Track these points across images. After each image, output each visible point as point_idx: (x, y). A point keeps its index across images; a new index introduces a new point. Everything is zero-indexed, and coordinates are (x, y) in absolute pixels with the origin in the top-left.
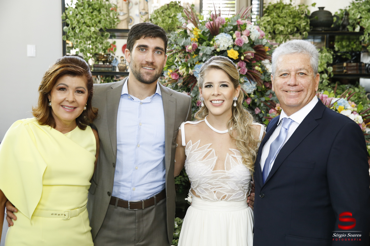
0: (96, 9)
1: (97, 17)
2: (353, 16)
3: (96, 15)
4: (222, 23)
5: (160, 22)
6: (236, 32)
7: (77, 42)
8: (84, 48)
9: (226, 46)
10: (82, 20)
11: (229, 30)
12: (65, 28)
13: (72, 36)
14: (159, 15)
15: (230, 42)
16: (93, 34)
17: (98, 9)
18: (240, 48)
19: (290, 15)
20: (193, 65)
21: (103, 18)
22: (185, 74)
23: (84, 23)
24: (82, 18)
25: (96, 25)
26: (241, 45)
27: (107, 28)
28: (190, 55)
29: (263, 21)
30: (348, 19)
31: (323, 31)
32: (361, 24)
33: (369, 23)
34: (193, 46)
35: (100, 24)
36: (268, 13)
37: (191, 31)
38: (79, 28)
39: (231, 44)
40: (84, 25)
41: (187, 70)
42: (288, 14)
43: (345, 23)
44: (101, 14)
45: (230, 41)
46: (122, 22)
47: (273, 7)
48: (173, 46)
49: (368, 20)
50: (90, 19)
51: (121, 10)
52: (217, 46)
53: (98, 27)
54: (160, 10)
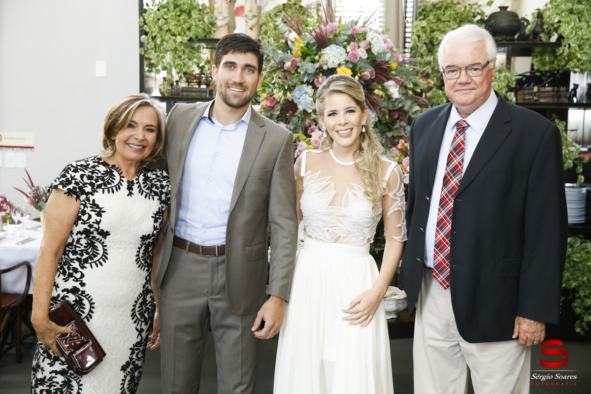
0: (184, 12)
1: (185, 22)
2: (548, 20)
3: (184, 19)
4: (334, 32)
5: (271, 29)
6: (352, 43)
7: (158, 56)
8: (167, 64)
9: (337, 62)
10: (165, 26)
11: (343, 41)
12: (143, 37)
13: (152, 49)
14: (270, 20)
15: (342, 57)
16: (179, 45)
17: (187, 11)
18: (355, 65)
19: (455, 19)
20: (292, 88)
21: (194, 24)
22: (282, 99)
23: (169, 30)
24: (165, 24)
25: (185, 33)
26: (356, 61)
27: (199, 37)
28: (289, 74)
29: (416, 26)
30: (542, 24)
31: (504, 42)
32: (559, 32)
33: (569, 29)
34: (292, 62)
35: (190, 31)
36: (425, 15)
37: (292, 42)
38: (162, 37)
39: (343, 60)
40: (168, 33)
41: (285, 94)
42: (452, 17)
43: (538, 29)
44: (191, 18)
45: (341, 55)
46: (220, 29)
47: (432, 7)
48: (270, 62)
49: (569, 25)
50: (176, 25)
51: (220, 13)
52: (324, 62)
53: (187, 36)
54: (273, 11)
